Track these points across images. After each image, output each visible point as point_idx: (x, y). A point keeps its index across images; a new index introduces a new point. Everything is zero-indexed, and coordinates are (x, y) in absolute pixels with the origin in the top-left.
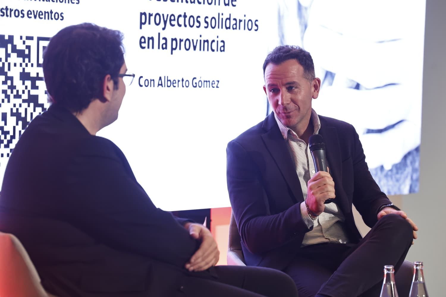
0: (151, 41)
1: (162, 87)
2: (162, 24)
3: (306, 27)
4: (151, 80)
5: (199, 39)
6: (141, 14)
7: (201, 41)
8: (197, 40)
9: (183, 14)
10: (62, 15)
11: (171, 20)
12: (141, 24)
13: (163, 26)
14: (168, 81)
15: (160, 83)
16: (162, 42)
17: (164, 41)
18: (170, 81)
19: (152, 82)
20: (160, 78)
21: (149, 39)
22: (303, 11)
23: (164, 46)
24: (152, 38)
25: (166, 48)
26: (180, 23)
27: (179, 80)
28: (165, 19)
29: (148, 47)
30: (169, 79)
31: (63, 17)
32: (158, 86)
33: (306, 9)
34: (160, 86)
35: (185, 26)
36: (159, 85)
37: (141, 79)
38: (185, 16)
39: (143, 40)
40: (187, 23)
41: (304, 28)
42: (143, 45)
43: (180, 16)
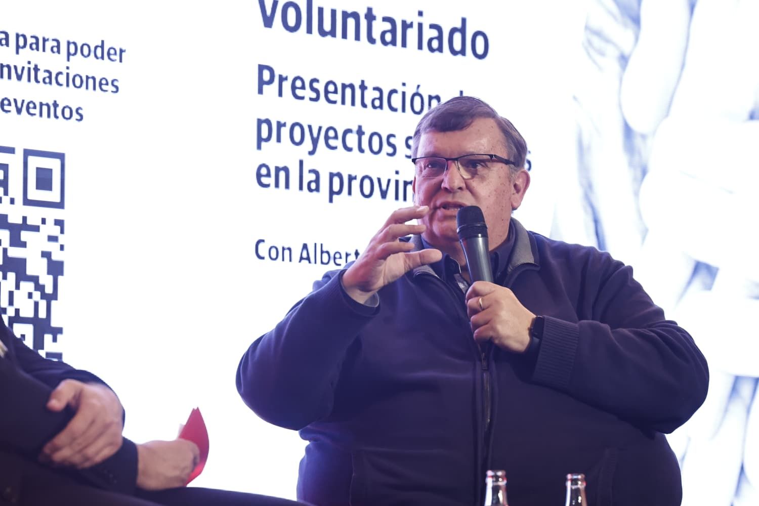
0: (282, 174)
1: (310, 262)
2: (308, 144)
3: (644, 172)
4: (284, 249)
5: (394, 178)
6: (260, 122)
7: (397, 182)
8: (389, 181)
9: (355, 129)
10: (80, 111)
11: (327, 138)
12: (260, 140)
13: (311, 148)
14: (322, 252)
15: (305, 255)
16: (308, 177)
17: (313, 177)
18: (328, 252)
19: (287, 252)
20: (305, 247)
21: (278, 170)
22: (638, 141)
23: (313, 186)
24: (286, 169)
25: (317, 189)
26: (349, 144)
27: (349, 252)
28: (315, 135)
29: (277, 185)
30: (324, 249)
31: (81, 116)
32: (300, 262)
33: (644, 137)
34: (305, 262)
35: (361, 150)
36: (301, 258)
37: (261, 245)
38: (360, 132)
39: (264, 171)
40: (365, 145)
41: (639, 174)
42: (265, 180)
43: (348, 131)
